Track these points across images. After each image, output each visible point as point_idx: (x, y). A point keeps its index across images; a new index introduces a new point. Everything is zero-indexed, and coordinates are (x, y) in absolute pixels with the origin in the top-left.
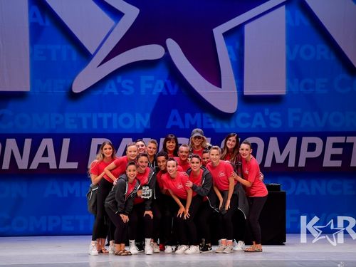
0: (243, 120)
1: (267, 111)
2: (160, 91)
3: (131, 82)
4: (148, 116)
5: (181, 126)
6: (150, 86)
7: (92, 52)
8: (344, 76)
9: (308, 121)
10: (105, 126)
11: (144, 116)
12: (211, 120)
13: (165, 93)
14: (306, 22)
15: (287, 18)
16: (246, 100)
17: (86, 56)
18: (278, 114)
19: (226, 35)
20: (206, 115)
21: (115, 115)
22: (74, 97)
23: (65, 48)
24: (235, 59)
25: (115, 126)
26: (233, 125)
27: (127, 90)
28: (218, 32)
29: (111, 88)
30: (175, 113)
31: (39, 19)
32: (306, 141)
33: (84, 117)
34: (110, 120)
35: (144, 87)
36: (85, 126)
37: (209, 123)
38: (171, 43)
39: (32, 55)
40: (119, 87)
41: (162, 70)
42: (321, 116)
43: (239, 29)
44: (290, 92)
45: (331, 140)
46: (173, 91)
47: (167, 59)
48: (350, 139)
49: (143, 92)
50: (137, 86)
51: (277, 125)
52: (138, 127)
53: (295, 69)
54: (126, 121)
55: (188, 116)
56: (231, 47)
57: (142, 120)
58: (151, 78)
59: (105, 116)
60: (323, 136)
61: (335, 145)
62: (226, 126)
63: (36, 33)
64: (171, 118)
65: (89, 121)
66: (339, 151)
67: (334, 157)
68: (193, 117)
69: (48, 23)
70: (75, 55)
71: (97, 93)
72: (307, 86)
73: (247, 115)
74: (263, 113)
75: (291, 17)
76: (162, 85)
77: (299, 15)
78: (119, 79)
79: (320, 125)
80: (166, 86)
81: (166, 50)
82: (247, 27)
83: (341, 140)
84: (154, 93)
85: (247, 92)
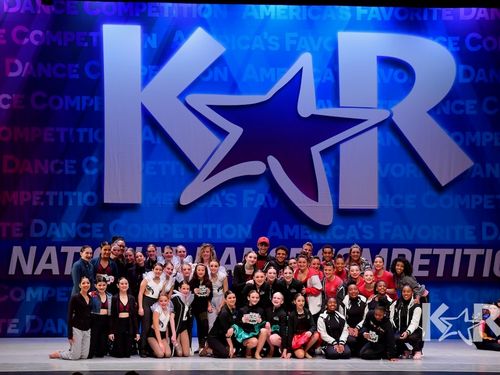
0: (339, 232)
1: (360, 224)
2: (261, 204)
3: (233, 195)
4: (250, 227)
5: (281, 237)
6: (252, 199)
7: (199, 168)
8: (430, 192)
9: (398, 234)
10: (210, 236)
11: (246, 226)
12: (308, 232)
13: (266, 206)
14: (397, 143)
15: (379, 139)
16: (341, 213)
17: (193, 171)
18: (370, 227)
19: (323, 153)
20: (304, 227)
21: (219, 226)
22: (181, 208)
23: (175, 164)
24: (330, 175)
25: (219, 236)
26: (328, 237)
27: (231, 203)
28: (316, 150)
29: (216, 201)
30: (275, 224)
31: (151, 138)
32: (396, 252)
33: (191, 227)
34: (214, 231)
35: (246, 200)
36: (191, 236)
37: (306, 234)
38: (271, 160)
39: (144, 171)
40: (223, 200)
41: (263, 185)
42: (410, 228)
43: (335, 148)
44: (381, 206)
45: (419, 252)
46: (273, 204)
47: (268, 174)
48: (436, 251)
49: (245, 205)
50: (240, 200)
51: (370, 237)
52: (240, 236)
53: (386, 185)
54: (229, 231)
55: (287, 227)
56: (327, 164)
57: (244, 231)
58: (253, 192)
59: (210, 227)
60: (412, 248)
61: (423, 257)
62: (322, 237)
63: (148, 149)
64: (271, 228)
65: (195, 231)
66: (426, 262)
67: (422, 268)
68: (292, 228)
69: (159, 141)
70: (183, 170)
71: (202, 205)
72: (397, 202)
73: (342, 228)
74: (357, 226)
75: (382, 138)
76: (264, 199)
77: (390, 136)
78: (223, 193)
79: (410, 238)
80: (266, 199)
81: (268, 166)
82: (342, 146)
83: (428, 251)
84: (256, 206)
85: (342, 206)
